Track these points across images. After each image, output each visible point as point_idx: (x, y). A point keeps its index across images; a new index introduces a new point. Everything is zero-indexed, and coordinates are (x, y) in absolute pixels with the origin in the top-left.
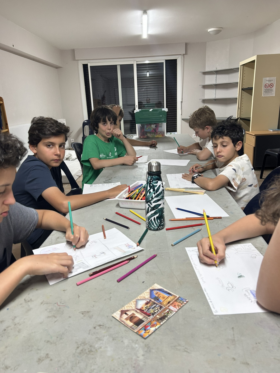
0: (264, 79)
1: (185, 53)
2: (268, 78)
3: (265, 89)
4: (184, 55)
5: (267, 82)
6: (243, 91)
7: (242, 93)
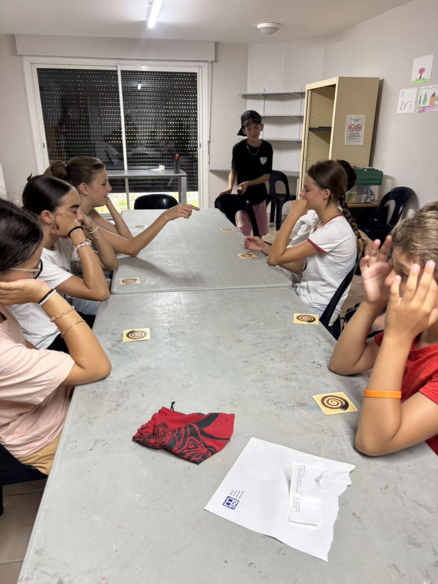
0: (348, 116)
1: (214, 60)
2: (353, 116)
3: (350, 132)
4: (212, 62)
5: (353, 122)
6: (310, 132)
7: (310, 135)
